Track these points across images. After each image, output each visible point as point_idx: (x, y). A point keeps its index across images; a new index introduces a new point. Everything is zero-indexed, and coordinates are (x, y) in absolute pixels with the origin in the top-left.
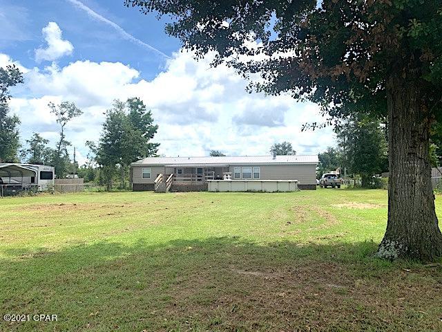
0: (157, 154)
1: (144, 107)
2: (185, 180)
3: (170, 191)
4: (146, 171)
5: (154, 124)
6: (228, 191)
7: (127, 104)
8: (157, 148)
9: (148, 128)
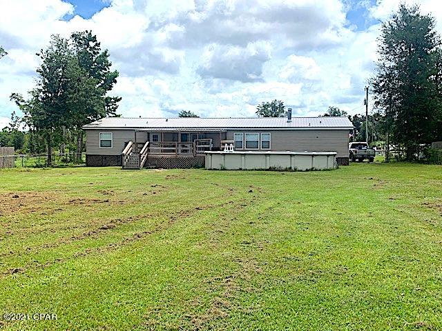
0: (117, 113)
1: (98, 45)
2: (165, 151)
3: (146, 166)
4: (106, 137)
5: (112, 69)
6: (241, 169)
7: (70, 42)
8: (117, 103)
9: (104, 76)
